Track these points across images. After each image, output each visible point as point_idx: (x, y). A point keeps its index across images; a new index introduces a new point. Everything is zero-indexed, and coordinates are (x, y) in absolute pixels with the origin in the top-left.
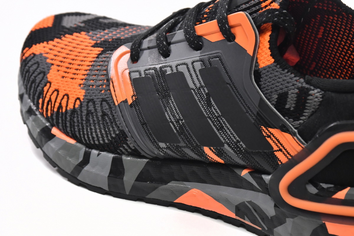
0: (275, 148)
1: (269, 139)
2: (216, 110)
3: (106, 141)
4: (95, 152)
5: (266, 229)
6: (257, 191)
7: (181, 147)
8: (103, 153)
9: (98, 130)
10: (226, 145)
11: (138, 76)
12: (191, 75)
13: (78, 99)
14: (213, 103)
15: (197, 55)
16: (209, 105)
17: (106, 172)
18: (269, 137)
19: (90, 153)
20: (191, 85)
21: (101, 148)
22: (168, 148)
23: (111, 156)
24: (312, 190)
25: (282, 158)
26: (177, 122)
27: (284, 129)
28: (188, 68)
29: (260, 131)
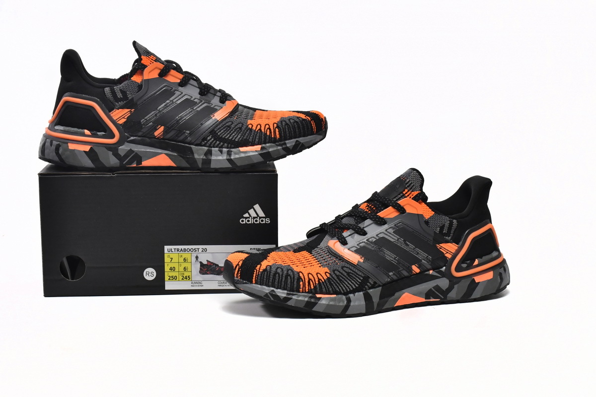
0: (445, 252)
1: (441, 250)
2: (412, 246)
3: (357, 285)
4: (351, 295)
5: (443, 298)
6: (439, 278)
7: (400, 271)
8: (356, 294)
9: (350, 282)
10: (423, 260)
11: (356, 249)
12: (389, 236)
13: (326, 272)
14: (409, 244)
15: (386, 226)
16: (407, 245)
17: (363, 302)
18: (441, 248)
19: (349, 297)
20: (392, 240)
21: (354, 291)
22: (394, 274)
23: (361, 293)
24: (464, 265)
25: (449, 256)
26: (395, 259)
27: (447, 242)
28: (385, 234)
29: (436, 247)
